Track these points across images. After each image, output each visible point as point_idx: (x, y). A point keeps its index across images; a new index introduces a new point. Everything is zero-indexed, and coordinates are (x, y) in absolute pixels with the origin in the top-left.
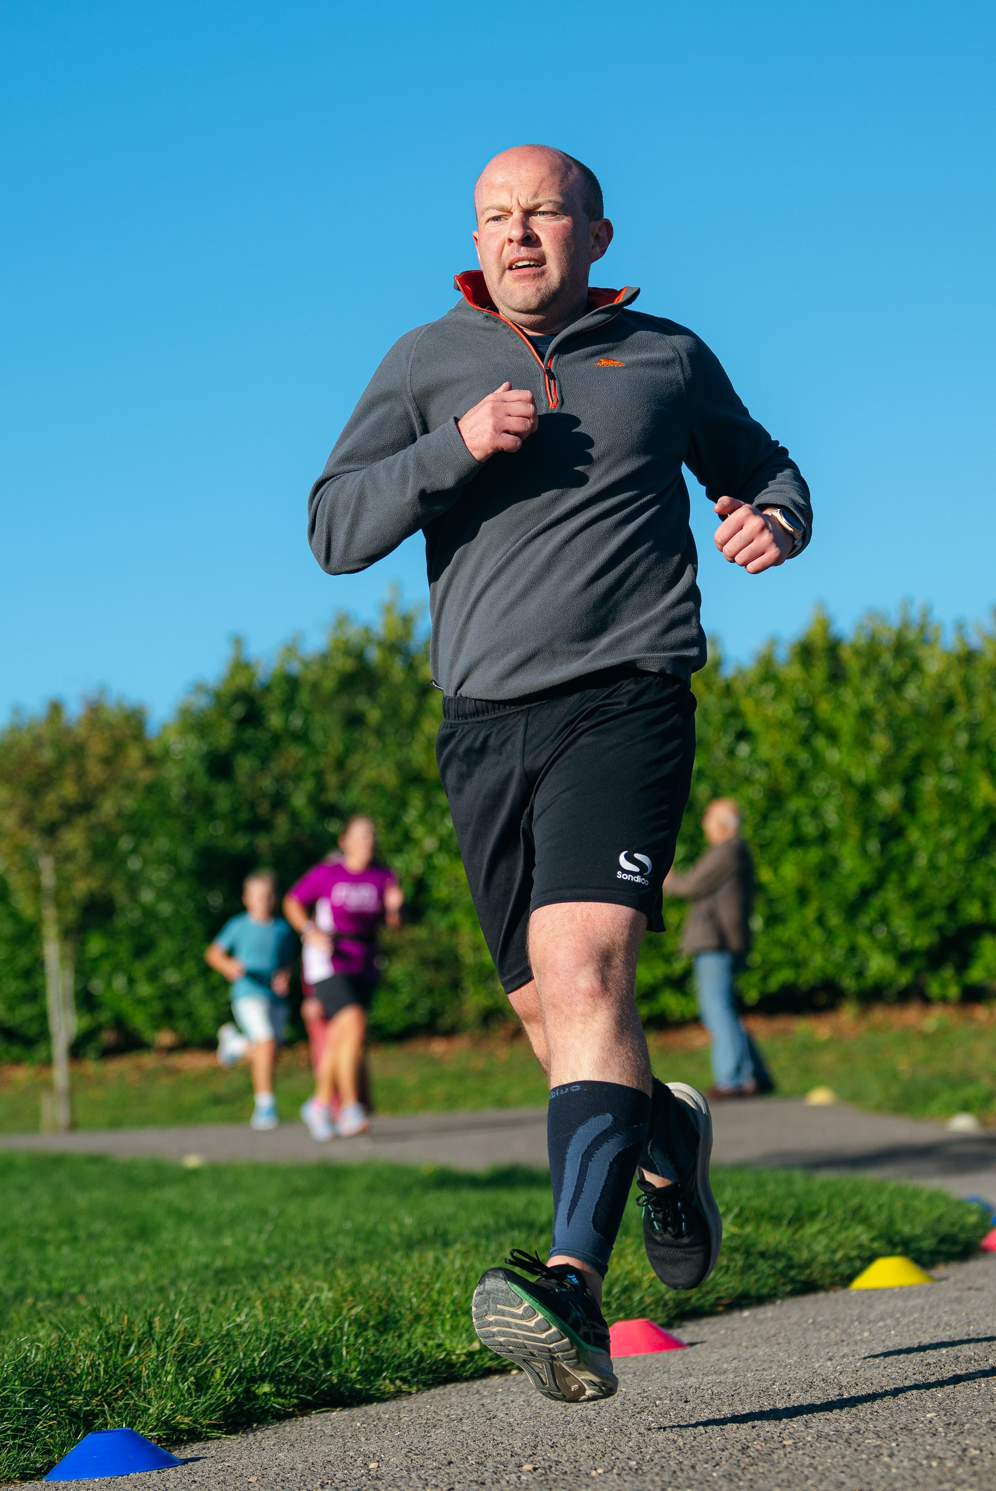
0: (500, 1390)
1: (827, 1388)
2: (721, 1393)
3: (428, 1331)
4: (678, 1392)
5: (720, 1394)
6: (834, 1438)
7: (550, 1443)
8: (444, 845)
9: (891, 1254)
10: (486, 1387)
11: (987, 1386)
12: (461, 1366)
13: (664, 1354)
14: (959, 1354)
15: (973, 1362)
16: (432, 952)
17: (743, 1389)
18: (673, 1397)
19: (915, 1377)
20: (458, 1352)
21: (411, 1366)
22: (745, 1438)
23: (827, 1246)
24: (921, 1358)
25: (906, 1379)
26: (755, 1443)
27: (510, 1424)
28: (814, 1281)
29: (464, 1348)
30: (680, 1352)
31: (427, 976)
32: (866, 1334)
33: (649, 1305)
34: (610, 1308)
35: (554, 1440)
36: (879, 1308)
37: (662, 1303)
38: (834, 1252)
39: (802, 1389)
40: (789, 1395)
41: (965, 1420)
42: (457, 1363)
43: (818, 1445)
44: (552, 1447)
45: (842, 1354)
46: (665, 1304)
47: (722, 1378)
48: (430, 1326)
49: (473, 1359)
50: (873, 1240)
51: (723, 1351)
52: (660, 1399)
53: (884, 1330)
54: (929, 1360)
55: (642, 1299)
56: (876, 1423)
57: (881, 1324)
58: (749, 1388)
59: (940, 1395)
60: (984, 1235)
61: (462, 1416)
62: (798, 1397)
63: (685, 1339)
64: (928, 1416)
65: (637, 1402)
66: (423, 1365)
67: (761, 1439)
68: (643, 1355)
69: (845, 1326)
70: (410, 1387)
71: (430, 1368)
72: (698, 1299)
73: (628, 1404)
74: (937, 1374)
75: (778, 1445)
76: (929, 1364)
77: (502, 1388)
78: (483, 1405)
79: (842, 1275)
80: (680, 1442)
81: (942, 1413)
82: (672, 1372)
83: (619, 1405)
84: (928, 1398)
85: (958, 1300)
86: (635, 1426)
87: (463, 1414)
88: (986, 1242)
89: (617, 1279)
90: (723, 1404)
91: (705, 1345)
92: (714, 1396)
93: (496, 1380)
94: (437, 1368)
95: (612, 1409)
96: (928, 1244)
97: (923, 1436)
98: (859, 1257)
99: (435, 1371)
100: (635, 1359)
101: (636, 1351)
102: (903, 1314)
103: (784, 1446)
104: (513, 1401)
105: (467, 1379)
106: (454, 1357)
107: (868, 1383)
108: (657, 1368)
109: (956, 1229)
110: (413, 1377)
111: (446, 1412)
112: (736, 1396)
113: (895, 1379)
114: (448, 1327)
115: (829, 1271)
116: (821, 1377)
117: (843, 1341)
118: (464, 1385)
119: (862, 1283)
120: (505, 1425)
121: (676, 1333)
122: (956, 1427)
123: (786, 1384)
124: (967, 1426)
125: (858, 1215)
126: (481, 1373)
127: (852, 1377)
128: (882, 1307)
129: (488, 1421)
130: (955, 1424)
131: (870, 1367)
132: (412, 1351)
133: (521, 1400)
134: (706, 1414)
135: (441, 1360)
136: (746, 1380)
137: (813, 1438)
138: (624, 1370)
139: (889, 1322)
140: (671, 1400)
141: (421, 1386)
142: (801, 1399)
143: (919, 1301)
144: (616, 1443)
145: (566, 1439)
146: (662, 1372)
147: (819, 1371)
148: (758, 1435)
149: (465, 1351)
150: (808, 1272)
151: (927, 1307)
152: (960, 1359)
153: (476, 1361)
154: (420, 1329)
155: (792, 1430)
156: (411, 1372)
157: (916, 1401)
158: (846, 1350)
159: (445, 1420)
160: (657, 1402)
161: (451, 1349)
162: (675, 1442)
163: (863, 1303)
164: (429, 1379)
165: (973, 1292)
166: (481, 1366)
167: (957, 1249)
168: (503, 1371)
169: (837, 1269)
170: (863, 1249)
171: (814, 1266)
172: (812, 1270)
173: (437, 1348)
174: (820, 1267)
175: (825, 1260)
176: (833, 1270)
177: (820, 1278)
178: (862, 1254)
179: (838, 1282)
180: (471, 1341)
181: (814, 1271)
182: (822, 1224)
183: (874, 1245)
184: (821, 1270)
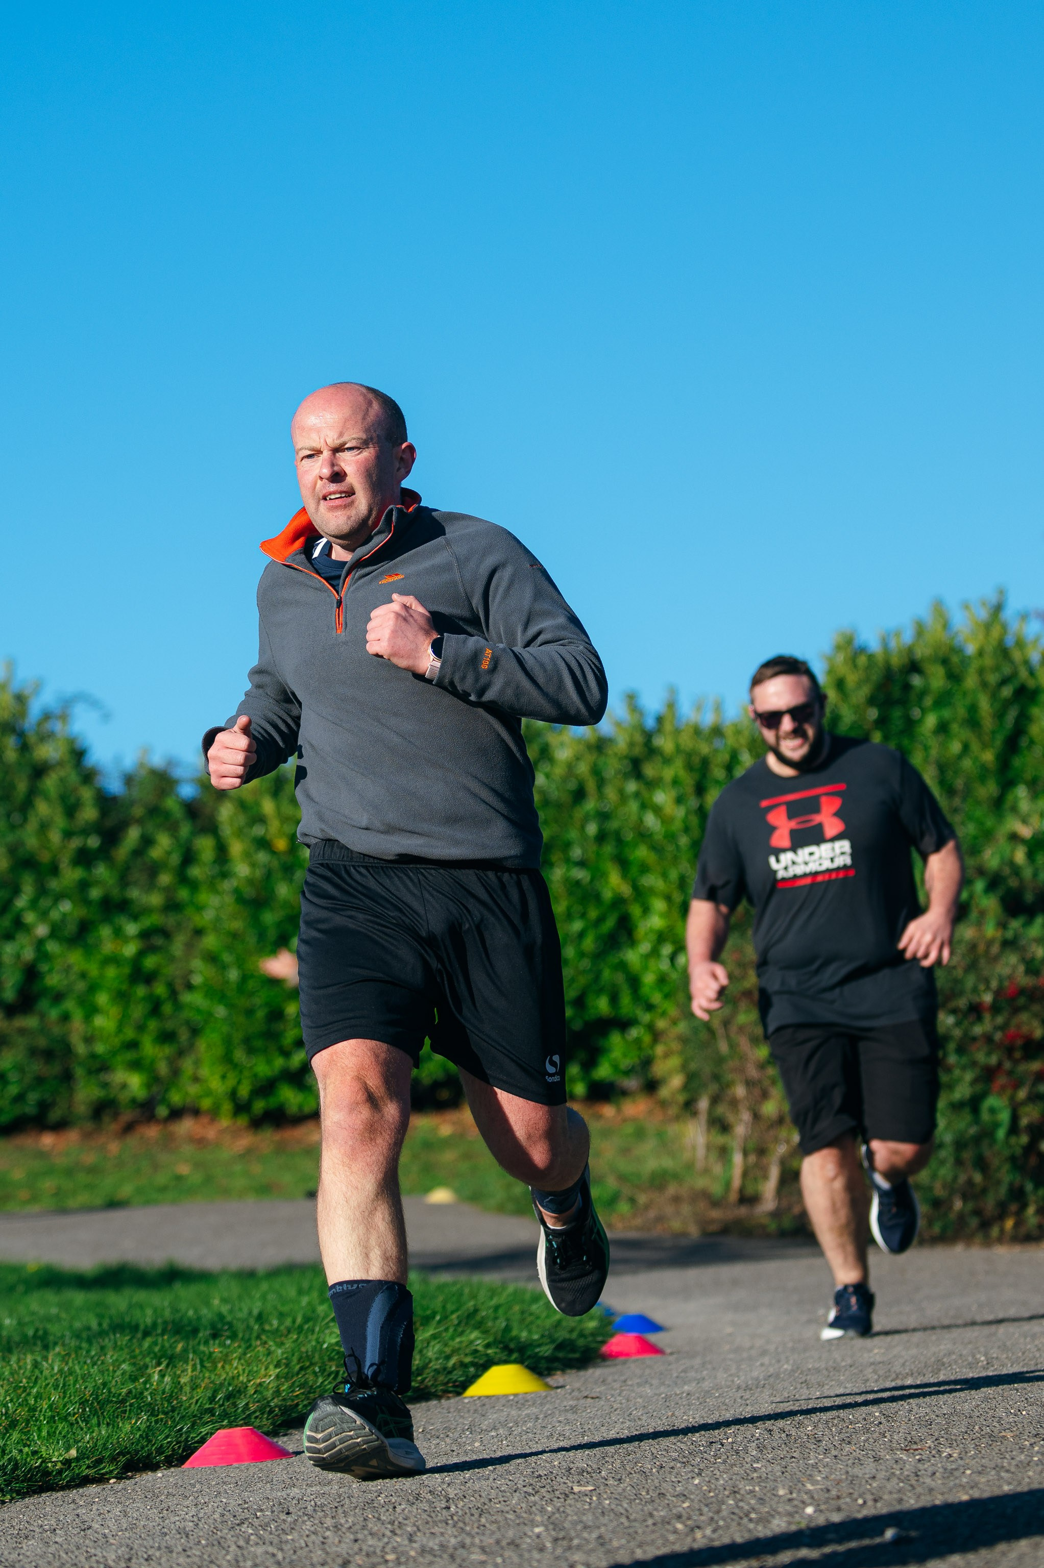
0: (97, 1500)
1: (434, 1500)
2: (325, 1505)
3: (24, 1437)
4: (280, 1504)
5: (323, 1505)
6: (438, 1553)
7: (145, 1556)
8: (55, 932)
9: (506, 1362)
10: (82, 1496)
11: (599, 1499)
12: (57, 1473)
13: (269, 1463)
14: (572, 1465)
15: (585, 1474)
16: (42, 1042)
17: (347, 1501)
18: (274, 1508)
19: (525, 1489)
20: (54, 1459)
21: (5, 1474)
22: (348, 1553)
23: (441, 1352)
24: (532, 1470)
25: (515, 1491)
26: (357, 1557)
27: (105, 1536)
28: (427, 1387)
29: (61, 1455)
30: (284, 1461)
31: (37, 1067)
32: (477, 1444)
33: (255, 1412)
34: (213, 1415)
35: (150, 1553)
36: (492, 1417)
37: (268, 1409)
38: (448, 1358)
39: (408, 1501)
40: (395, 1507)
41: (573, 1534)
42: (53, 1471)
43: (421, 1559)
44: (147, 1560)
46: (271, 1412)
47: (326, 1489)
48: (26, 1432)
49: (70, 1466)
50: (488, 1346)
52: (261, 1510)
53: (496, 1440)
54: (540, 1472)
55: (247, 1404)
56: (482, 1538)
57: (493, 1433)
58: (354, 1500)
59: (549, 1509)
60: (603, 1342)
61: (56, 1526)
62: (403, 1510)
63: (291, 1448)
64: (537, 1530)
65: (237, 1514)
66: (18, 1472)
67: (364, 1553)
68: (246, 1464)
69: (457, 1435)
70: (4, 1495)
71: (25, 1475)
72: (305, 1406)
73: (228, 1516)
74: (548, 1486)
75: (380, 1560)
76: (540, 1476)
77: (99, 1497)
78: (77, 1515)
79: (456, 1381)
80: (280, 1556)
81: (551, 1527)
82: (275, 1482)
83: (218, 1516)
84: (537, 1512)
85: (574, 1410)
86: (235, 1539)
87: (57, 1525)
88: (604, 1349)
89: (221, 1384)
90: (326, 1516)
92: (317, 1508)
93: (93, 1489)
94: (32, 1475)
95: (211, 1521)
96: (546, 1350)
97: (529, 1551)
98: (473, 1364)
99: (30, 1480)
100: (238, 1468)
101: (239, 1459)
102: (517, 1424)
103: (386, 1561)
104: (109, 1512)
105: (63, 1488)
106: (50, 1465)
107: (476, 1496)
108: (260, 1477)
109: (574, 1335)
110: (7, 1485)
111: (39, 1522)
112: (339, 1508)
113: (504, 1491)
114: (44, 1433)
115: (441, 1378)
116: (428, 1489)
117: (453, 1451)
118: (60, 1494)
119: (474, 1390)
120: (100, 1537)
121: (281, 1442)
122: (565, 1543)
123: (392, 1495)
124: (576, 1542)
125: (471, 1319)
126: (77, 1481)
127: (460, 1489)
128: (495, 1416)
129: (82, 1533)
130: (564, 1538)
131: (479, 1479)
132: (6, 1457)
133: (117, 1511)
134: (308, 1527)
135: (36, 1467)
136: (350, 1491)
137: (416, 1552)
138: (225, 1480)
139: (501, 1431)
140: (273, 1512)
141: (14, 1495)
142: (406, 1511)
143: (535, 1410)
144: (213, 1557)
145: (162, 1551)
146: (264, 1482)
147: (426, 1483)
148: (361, 1550)
149: (61, 1459)
150: (419, 1378)
151: (541, 1416)
152: (572, 1471)
153: (73, 1469)
154: (15, 1436)
155: (395, 1544)
156: (5, 1480)
157: (524, 1515)
159: (37, 1530)
160: (258, 1514)
161: (47, 1456)
162: (274, 1555)
163: (476, 1411)
164: (23, 1488)
165: (589, 1399)
166: (78, 1474)
167: (577, 1355)
168: (100, 1480)
169: (450, 1377)
170: (478, 1355)
171: (427, 1371)
172: (424, 1376)
173: (32, 1455)
174: (432, 1374)
175: (438, 1367)
176: (446, 1377)
177: (433, 1385)
178: (476, 1360)
179: (451, 1389)
180: (68, 1449)
181: (426, 1378)
182: (435, 1329)
183: (490, 1351)
184: (433, 1377)
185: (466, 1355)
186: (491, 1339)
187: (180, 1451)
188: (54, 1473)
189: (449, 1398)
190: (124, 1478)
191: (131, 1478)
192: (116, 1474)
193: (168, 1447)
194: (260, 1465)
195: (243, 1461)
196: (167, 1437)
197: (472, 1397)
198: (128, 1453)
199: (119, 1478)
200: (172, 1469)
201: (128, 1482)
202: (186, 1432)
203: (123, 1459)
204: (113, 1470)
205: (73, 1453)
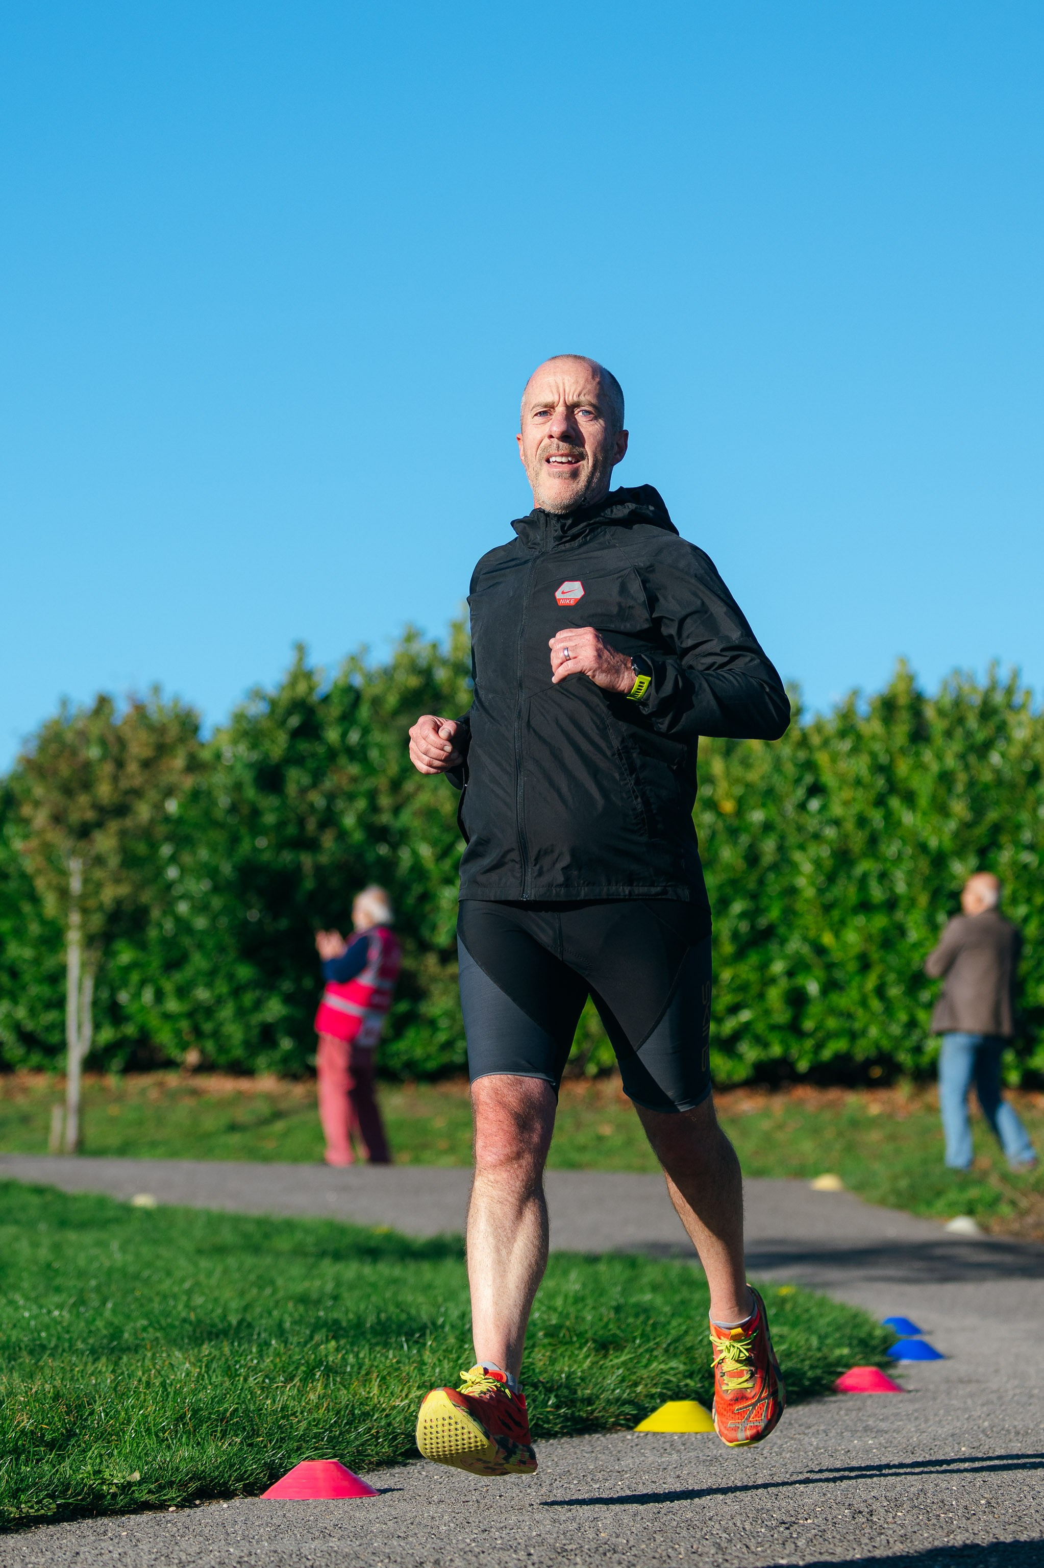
12: (112, 1497)
13: (341, 1502)
20: (115, 1481)
28: (597, 1418)
36: (626, 1462)
42: (108, 1494)
45: (502, 1525)
49: (127, 1490)
51: (403, 1504)
55: (370, 1429)
60: (840, 1374)
63: (378, 1485)
69: (561, 1484)
78: (78, 1553)
79: (628, 1414)
88: (838, 1381)
91: (396, 1494)
93: (146, 1517)
101: (316, 1494)
106: (104, 1488)
115: (613, 1409)
119: (644, 1426)
121: (372, 1480)
126: (132, 1507)
135: (92, 1489)
149: (122, 1481)
150: (589, 1408)
153: (133, 1491)
158: (513, 1520)
161: (109, 1478)
163: (619, 1452)
166: (136, 1500)
168: (161, 1506)
169: (622, 1409)
170: (669, 1385)
171: (597, 1403)
172: (594, 1407)
173: (94, 1475)
174: (603, 1405)
175: (611, 1397)
176: (618, 1409)
177: (603, 1416)
178: (665, 1391)
179: (622, 1422)
180: (132, 1471)
181: (596, 1409)
182: (629, 1353)
183: (688, 1381)
184: (604, 1408)
185: (655, 1385)
186: (695, 1367)
187: (265, 1480)
188: (109, 1497)
189: (616, 1433)
190: (186, 1507)
191: (197, 1506)
192: (178, 1502)
193: (251, 1475)
194: (332, 1503)
195: (320, 1496)
196: (256, 1462)
197: (640, 1432)
198: (205, 1478)
199: (180, 1506)
200: (249, 1500)
201: (187, 1511)
202: (280, 1459)
203: (193, 1486)
204: (178, 1497)
205: (137, 1476)
